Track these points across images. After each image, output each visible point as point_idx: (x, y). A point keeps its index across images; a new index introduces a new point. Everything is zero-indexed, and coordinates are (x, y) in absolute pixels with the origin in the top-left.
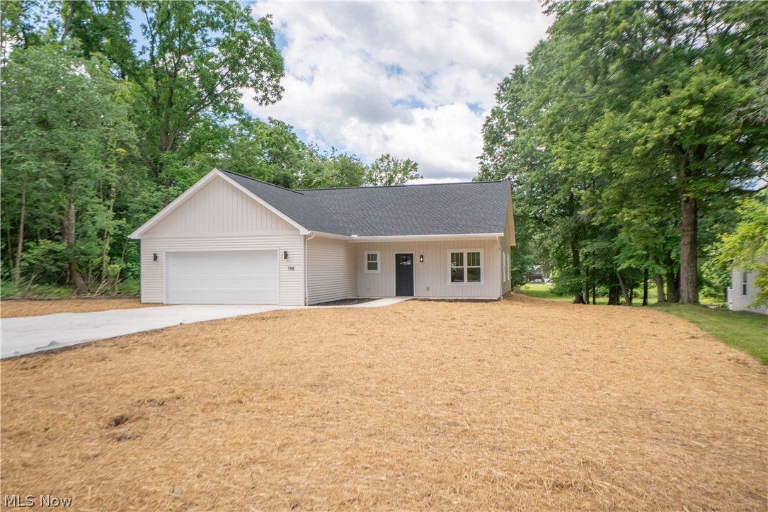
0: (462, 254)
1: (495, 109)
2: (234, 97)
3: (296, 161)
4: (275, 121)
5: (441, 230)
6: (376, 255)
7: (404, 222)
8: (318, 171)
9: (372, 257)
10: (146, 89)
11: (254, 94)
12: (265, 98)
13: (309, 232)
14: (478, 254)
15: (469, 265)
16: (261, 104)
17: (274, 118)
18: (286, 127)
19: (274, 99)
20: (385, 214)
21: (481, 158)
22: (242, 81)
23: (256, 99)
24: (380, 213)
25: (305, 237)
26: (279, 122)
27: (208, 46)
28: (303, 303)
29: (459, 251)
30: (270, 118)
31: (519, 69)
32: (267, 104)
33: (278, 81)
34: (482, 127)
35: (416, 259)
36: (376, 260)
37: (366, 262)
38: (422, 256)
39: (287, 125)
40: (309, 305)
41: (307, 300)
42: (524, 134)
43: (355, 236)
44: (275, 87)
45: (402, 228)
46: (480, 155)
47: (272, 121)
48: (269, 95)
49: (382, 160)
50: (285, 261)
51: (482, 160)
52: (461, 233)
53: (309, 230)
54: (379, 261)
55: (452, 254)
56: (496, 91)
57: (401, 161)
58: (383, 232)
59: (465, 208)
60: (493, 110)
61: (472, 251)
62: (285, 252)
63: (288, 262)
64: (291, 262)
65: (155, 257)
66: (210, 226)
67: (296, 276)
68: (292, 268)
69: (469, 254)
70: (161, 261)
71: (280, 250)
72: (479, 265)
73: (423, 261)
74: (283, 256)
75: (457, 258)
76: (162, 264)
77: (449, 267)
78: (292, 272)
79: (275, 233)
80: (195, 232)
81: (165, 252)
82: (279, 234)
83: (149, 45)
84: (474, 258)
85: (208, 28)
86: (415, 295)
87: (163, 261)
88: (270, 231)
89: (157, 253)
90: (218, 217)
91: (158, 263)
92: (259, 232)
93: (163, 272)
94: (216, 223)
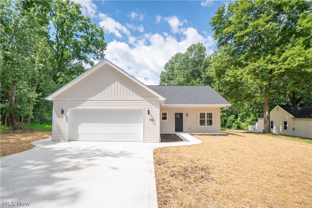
0: (204, 114)
6: (166, 113)
9: (164, 114)
14: (211, 113)
15: (207, 118)
28: (159, 141)
29: (203, 112)
35: (184, 116)
38: (187, 114)
41: (160, 139)
50: (148, 116)
54: (167, 116)
55: (200, 113)
61: (209, 112)
62: (149, 111)
63: (150, 116)
64: (152, 116)
65: (63, 112)
66: (100, 94)
67: (155, 125)
68: (152, 120)
69: (207, 113)
70: (66, 114)
71: (144, 109)
72: (212, 118)
73: (187, 116)
74: (147, 113)
75: (202, 115)
76: (67, 116)
77: (199, 119)
78: (152, 122)
79: (142, 99)
80: (90, 97)
81: (69, 109)
82: (144, 100)
83: (56, 32)
84: (210, 115)
85: (79, 31)
86: (183, 131)
87: (68, 114)
88: (138, 98)
89: (64, 109)
90: (105, 88)
91: (64, 116)
92: (131, 98)
93: (67, 121)
94: (103, 92)
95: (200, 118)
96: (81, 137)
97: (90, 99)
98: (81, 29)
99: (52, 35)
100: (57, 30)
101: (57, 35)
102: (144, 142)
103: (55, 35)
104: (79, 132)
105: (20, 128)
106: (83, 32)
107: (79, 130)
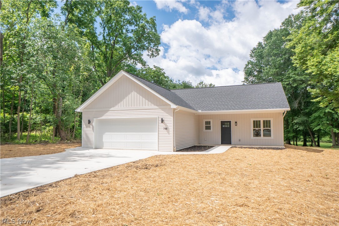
0: (260, 121)
1: (249, 61)
2: (140, 55)
3: (165, 83)
4: (156, 67)
5: (250, 107)
6: (210, 122)
7: (226, 104)
8: (174, 87)
9: (208, 123)
10: (101, 51)
11: (148, 53)
12: (152, 54)
13: (177, 106)
14: (270, 121)
15: (264, 127)
16: (150, 57)
17: (156, 66)
18: (161, 69)
19: (156, 55)
20: (214, 100)
21: (244, 82)
22: (143, 48)
23: (148, 55)
24: (212, 100)
25: (174, 109)
26: (158, 67)
27: (128, 33)
28: (173, 150)
29: (258, 119)
30: (154, 66)
31: (260, 44)
32: (153, 57)
33: (158, 47)
34: (244, 69)
35: (233, 124)
36: (210, 124)
37: (204, 125)
38: (236, 122)
39: (161, 68)
40: (176, 151)
41: (175, 148)
42: (267, 69)
43: (200, 111)
44: (157, 50)
45: (226, 107)
46: (243, 81)
47: (155, 67)
48: (154, 53)
49: (200, 84)
50: (162, 124)
51: (244, 83)
52: (262, 108)
53: (177, 105)
54: (211, 125)
55: (254, 121)
56: (250, 53)
57: (208, 84)
58: (215, 109)
59: (260, 96)
60: (248, 62)
61: (266, 119)
62: (162, 119)
63: (164, 125)
64: (165, 125)
65: (89, 122)
66: (119, 104)
67: (169, 134)
68: (166, 129)
69: (264, 121)
70: (93, 124)
71: (159, 117)
72: (270, 127)
73: (236, 125)
74: (161, 121)
75: (256, 124)
76: (93, 126)
77: (252, 128)
78: (166, 131)
79: (156, 107)
80: (111, 108)
81: (95, 119)
82: (158, 108)
83: (103, 32)
84: (267, 123)
85: (128, 25)
86: (232, 144)
87: (94, 124)
88: (153, 106)
89: (90, 120)
90: (124, 98)
91: (91, 125)
92: (147, 107)
93: (93, 130)
94: (122, 102)
95: (254, 127)
96: (105, 145)
97: (112, 109)
98: (130, 23)
99: (99, 35)
100: (103, 29)
101: (104, 34)
102: (158, 151)
103: (102, 35)
104: (104, 140)
105: (67, 139)
106: (133, 26)
107: (103, 139)
